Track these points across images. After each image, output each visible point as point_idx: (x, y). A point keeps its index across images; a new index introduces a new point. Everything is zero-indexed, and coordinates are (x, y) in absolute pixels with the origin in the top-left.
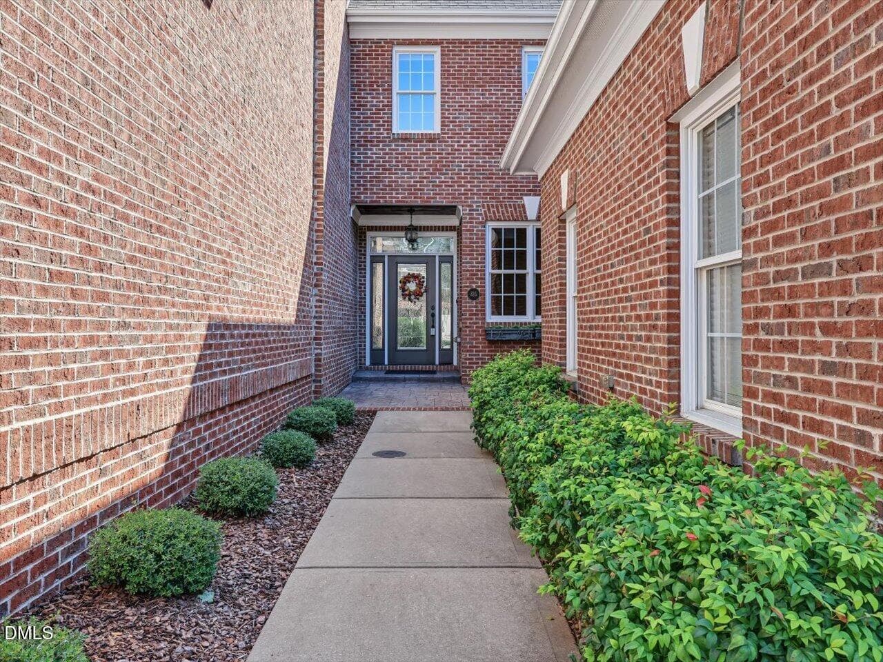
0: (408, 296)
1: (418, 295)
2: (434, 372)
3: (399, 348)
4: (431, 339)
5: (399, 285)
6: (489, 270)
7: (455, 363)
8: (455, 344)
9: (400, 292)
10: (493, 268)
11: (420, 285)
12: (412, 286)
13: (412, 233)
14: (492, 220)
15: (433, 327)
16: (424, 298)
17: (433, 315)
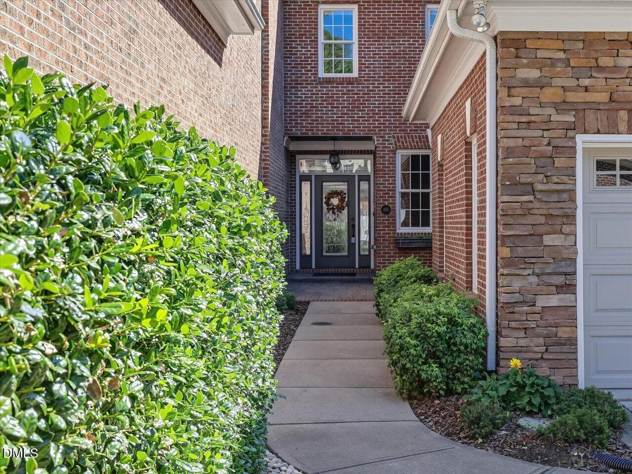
0: (332, 209)
1: (340, 208)
2: (354, 274)
3: (325, 254)
4: (351, 246)
5: (324, 200)
6: (399, 190)
7: (372, 267)
8: (372, 251)
9: (325, 206)
10: (402, 188)
11: (342, 200)
12: (335, 201)
13: (335, 156)
14: (400, 148)
15: (354, 236)
16: (345, 212)
17: (354, 226)
